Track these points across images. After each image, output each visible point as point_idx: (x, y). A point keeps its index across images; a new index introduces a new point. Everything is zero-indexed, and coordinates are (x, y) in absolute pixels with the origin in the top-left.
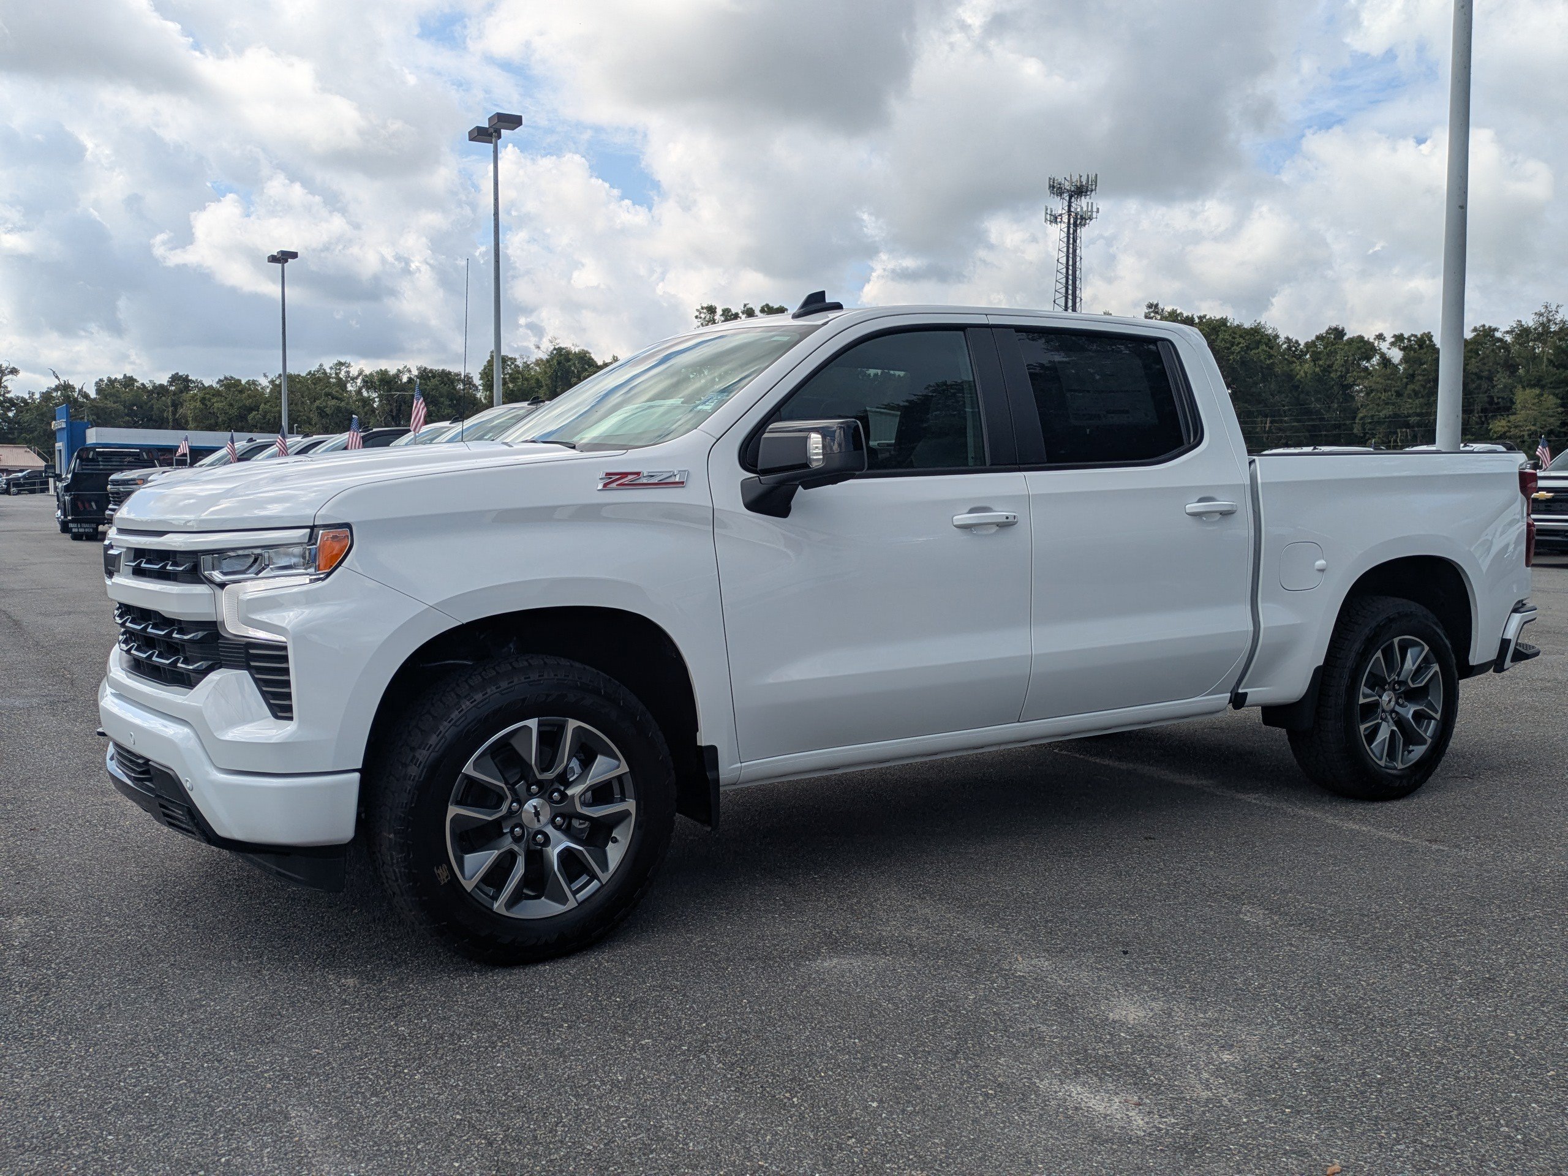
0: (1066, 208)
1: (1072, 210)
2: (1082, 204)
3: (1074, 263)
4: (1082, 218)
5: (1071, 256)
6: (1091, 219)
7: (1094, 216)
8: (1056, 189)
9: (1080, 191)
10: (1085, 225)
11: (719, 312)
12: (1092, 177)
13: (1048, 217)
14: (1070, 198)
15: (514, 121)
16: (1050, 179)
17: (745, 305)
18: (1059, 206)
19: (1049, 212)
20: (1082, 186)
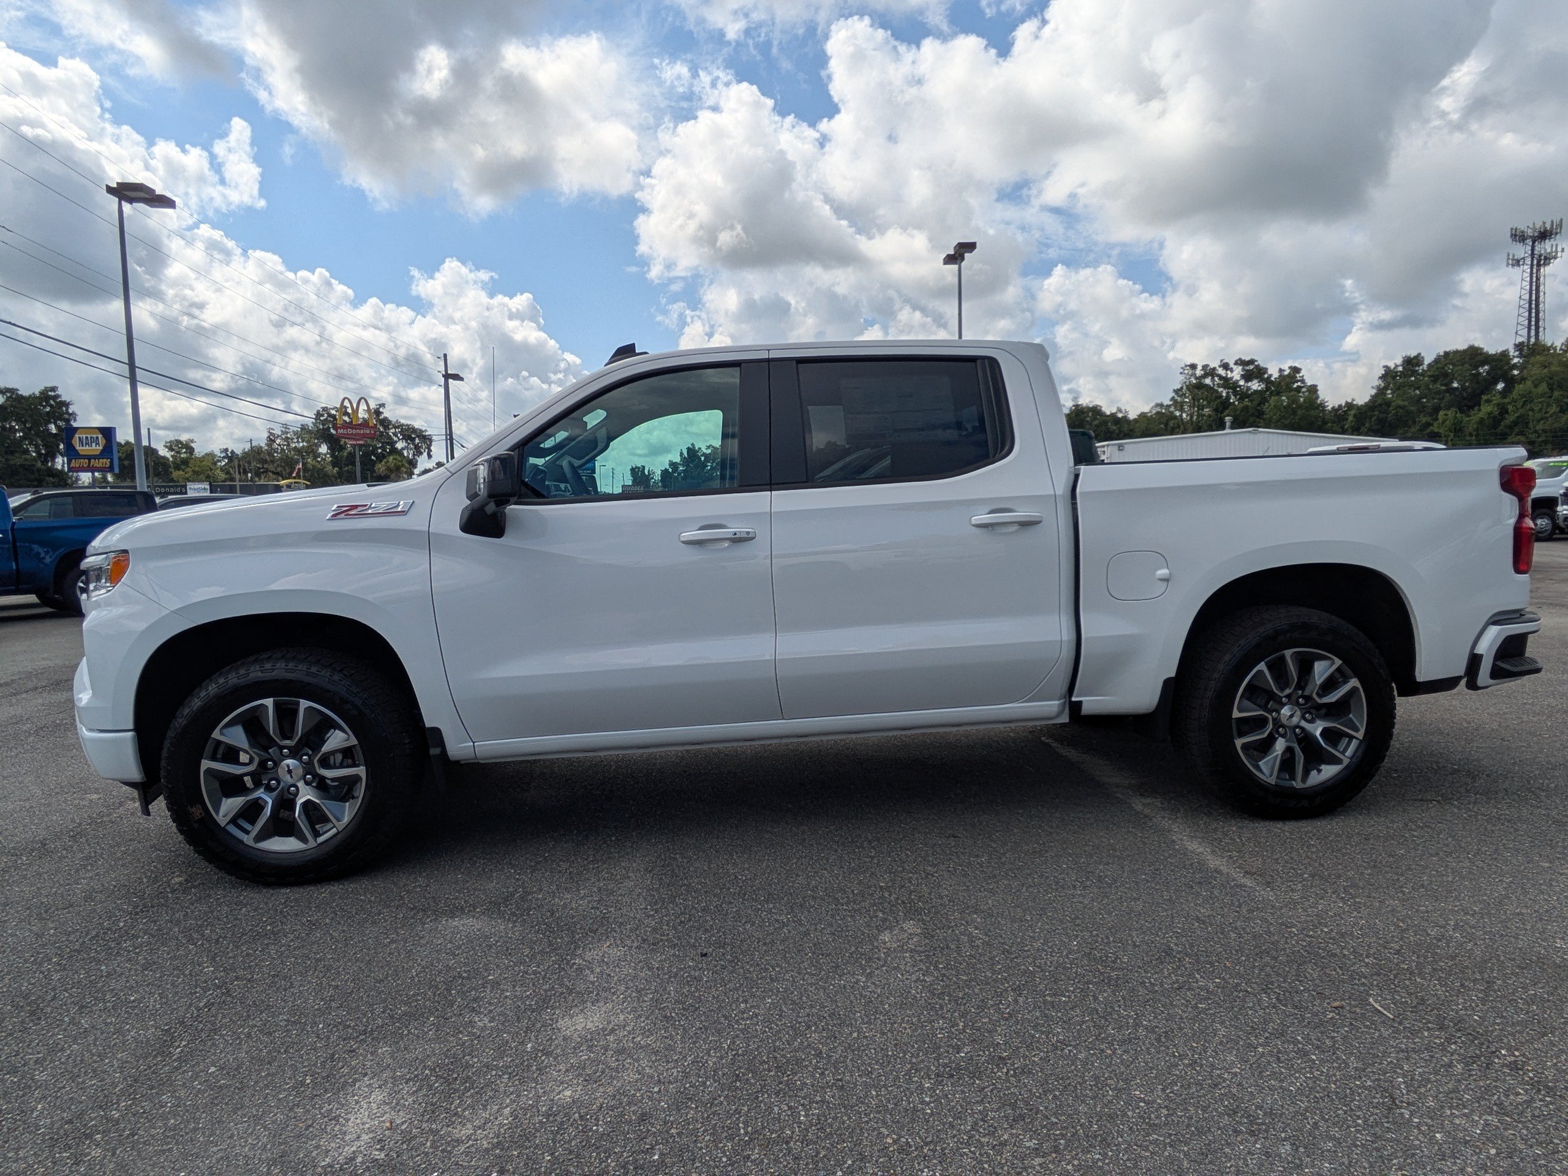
0: (1530, 252)
1: (1536, 252)
2: (1547, 246)
3: (1537, 297)
4: (1546, 258)
5: (1534, 292)
6: (1555, 258)
7: (1559, 254)
8: (1518, 237)
9: (1544, 235)
10: (1549, 264)
11: (1200, 367)
12: (1557, 220)
13: (1510, 262)
14: (1534, 242)
15: (970, 247)
16: (1512, 229)
17: (1221, 361)
18: (1522, 251)
19: (1511, 257)
20: (1546, 231)
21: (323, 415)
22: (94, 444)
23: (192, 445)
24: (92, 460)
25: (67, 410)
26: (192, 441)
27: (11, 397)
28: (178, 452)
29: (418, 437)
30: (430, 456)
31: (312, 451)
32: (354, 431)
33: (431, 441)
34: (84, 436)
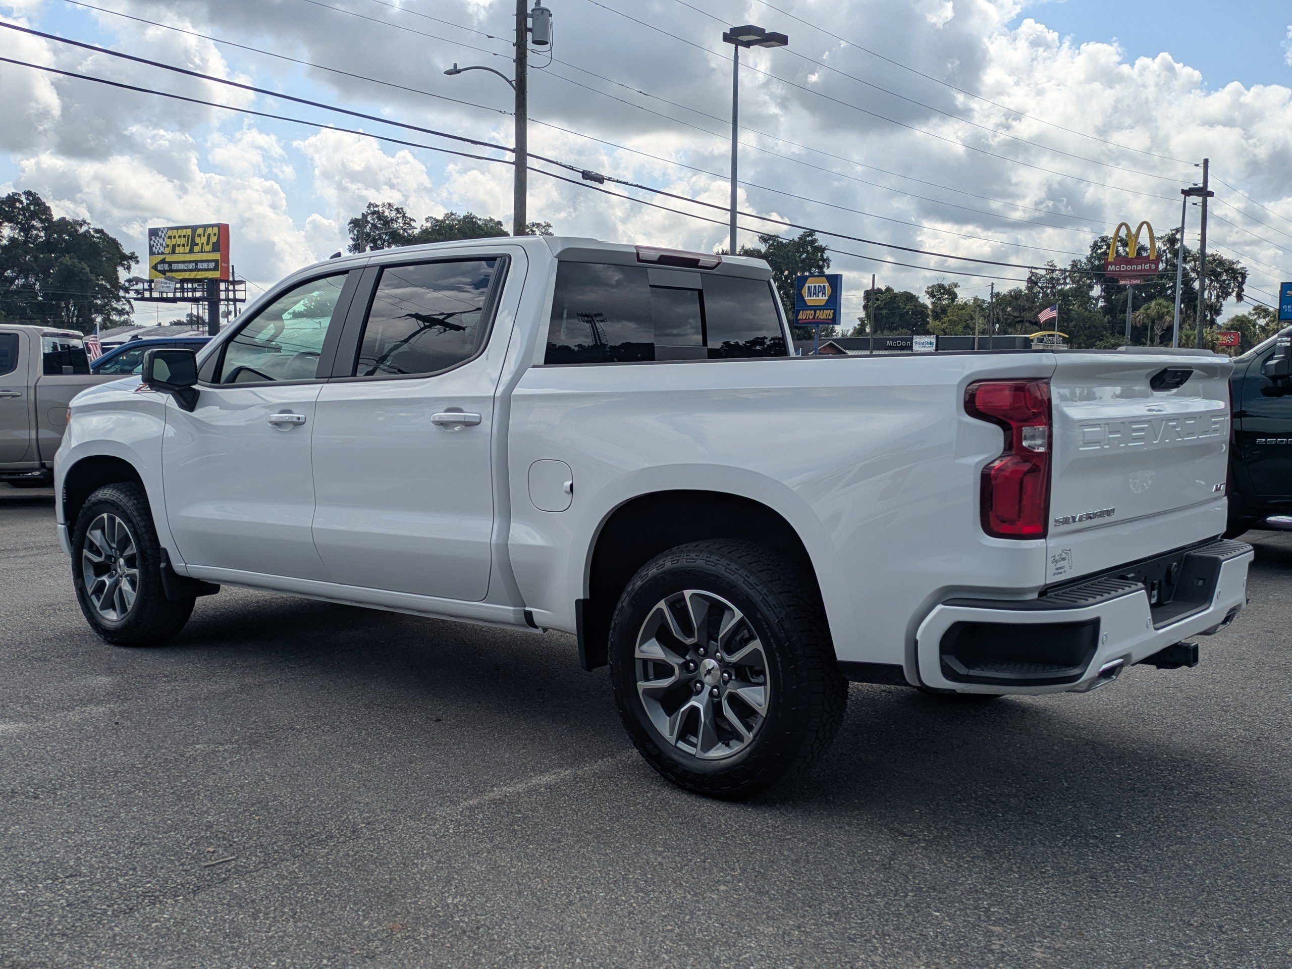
21: (1100, 248)
22: (820, 294)
23: (956, 290)
24: (818, 311)
25: (822, 255)
26: (956, 285)
27: (772, 245)
28: (939, 299)
29: (1226, 271)
30: (1240, 297)
31: (1081, 293)
32: (1129, 268)
33: (1244, 276)
34: (813, 285)
